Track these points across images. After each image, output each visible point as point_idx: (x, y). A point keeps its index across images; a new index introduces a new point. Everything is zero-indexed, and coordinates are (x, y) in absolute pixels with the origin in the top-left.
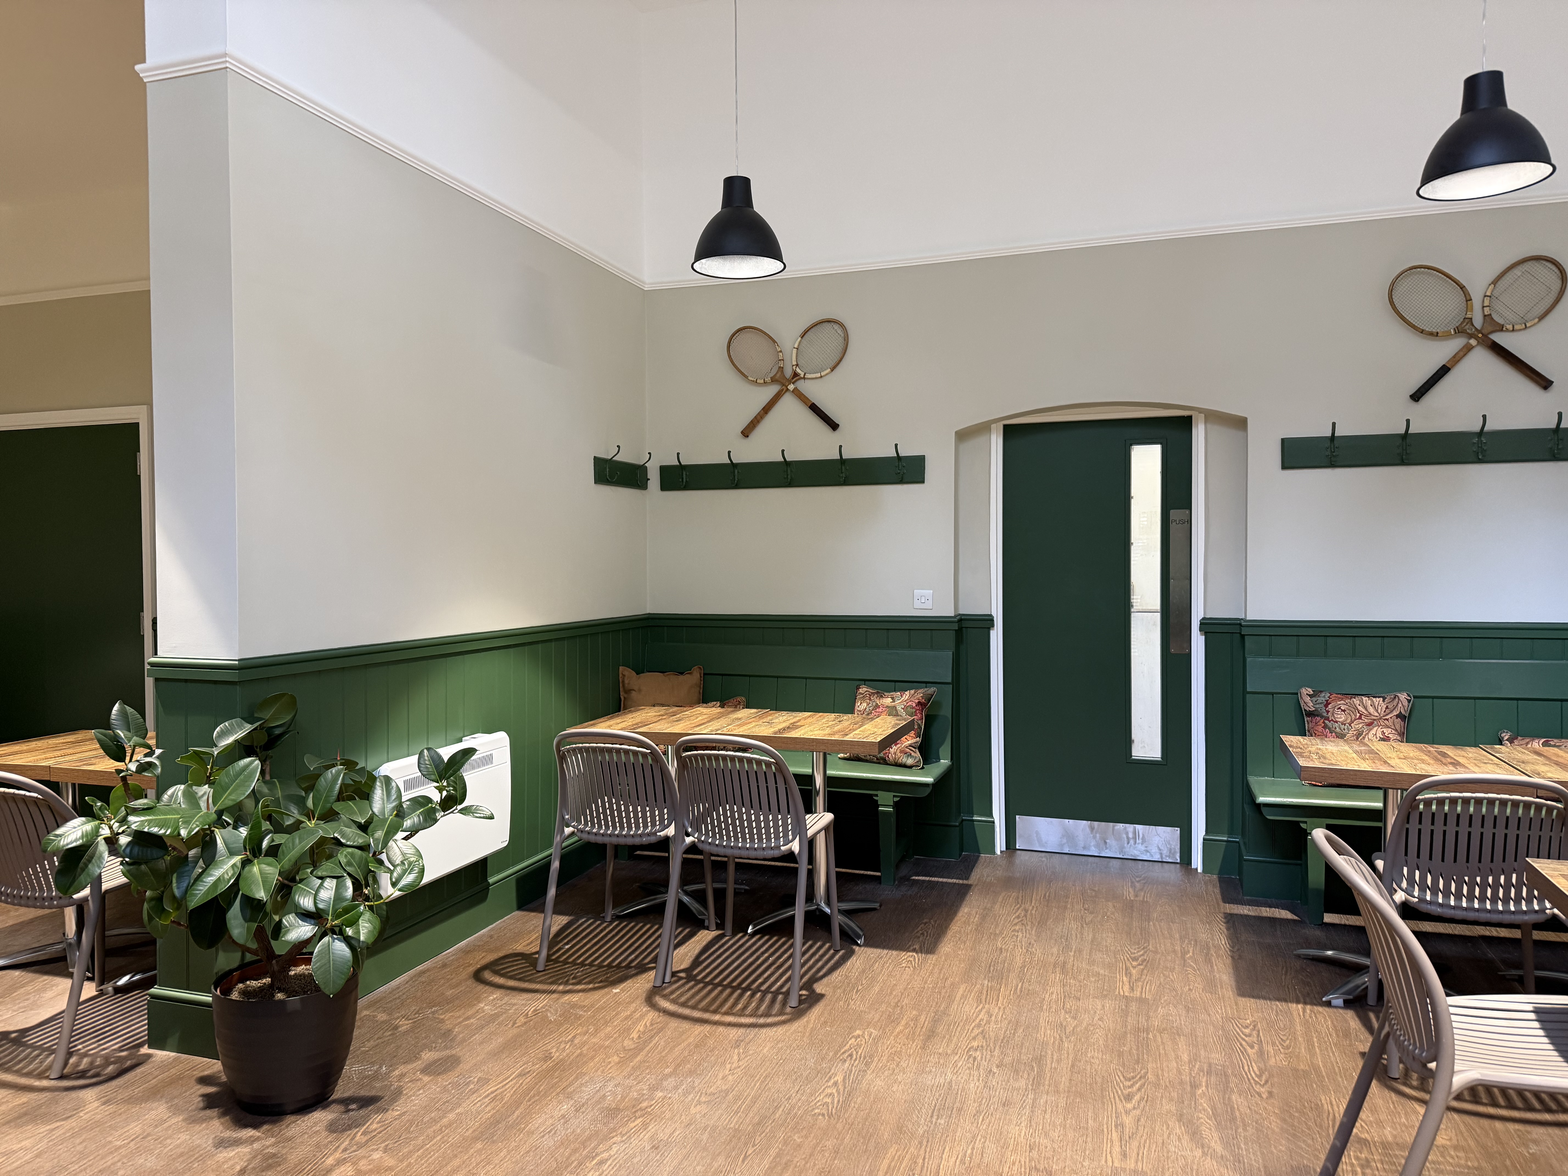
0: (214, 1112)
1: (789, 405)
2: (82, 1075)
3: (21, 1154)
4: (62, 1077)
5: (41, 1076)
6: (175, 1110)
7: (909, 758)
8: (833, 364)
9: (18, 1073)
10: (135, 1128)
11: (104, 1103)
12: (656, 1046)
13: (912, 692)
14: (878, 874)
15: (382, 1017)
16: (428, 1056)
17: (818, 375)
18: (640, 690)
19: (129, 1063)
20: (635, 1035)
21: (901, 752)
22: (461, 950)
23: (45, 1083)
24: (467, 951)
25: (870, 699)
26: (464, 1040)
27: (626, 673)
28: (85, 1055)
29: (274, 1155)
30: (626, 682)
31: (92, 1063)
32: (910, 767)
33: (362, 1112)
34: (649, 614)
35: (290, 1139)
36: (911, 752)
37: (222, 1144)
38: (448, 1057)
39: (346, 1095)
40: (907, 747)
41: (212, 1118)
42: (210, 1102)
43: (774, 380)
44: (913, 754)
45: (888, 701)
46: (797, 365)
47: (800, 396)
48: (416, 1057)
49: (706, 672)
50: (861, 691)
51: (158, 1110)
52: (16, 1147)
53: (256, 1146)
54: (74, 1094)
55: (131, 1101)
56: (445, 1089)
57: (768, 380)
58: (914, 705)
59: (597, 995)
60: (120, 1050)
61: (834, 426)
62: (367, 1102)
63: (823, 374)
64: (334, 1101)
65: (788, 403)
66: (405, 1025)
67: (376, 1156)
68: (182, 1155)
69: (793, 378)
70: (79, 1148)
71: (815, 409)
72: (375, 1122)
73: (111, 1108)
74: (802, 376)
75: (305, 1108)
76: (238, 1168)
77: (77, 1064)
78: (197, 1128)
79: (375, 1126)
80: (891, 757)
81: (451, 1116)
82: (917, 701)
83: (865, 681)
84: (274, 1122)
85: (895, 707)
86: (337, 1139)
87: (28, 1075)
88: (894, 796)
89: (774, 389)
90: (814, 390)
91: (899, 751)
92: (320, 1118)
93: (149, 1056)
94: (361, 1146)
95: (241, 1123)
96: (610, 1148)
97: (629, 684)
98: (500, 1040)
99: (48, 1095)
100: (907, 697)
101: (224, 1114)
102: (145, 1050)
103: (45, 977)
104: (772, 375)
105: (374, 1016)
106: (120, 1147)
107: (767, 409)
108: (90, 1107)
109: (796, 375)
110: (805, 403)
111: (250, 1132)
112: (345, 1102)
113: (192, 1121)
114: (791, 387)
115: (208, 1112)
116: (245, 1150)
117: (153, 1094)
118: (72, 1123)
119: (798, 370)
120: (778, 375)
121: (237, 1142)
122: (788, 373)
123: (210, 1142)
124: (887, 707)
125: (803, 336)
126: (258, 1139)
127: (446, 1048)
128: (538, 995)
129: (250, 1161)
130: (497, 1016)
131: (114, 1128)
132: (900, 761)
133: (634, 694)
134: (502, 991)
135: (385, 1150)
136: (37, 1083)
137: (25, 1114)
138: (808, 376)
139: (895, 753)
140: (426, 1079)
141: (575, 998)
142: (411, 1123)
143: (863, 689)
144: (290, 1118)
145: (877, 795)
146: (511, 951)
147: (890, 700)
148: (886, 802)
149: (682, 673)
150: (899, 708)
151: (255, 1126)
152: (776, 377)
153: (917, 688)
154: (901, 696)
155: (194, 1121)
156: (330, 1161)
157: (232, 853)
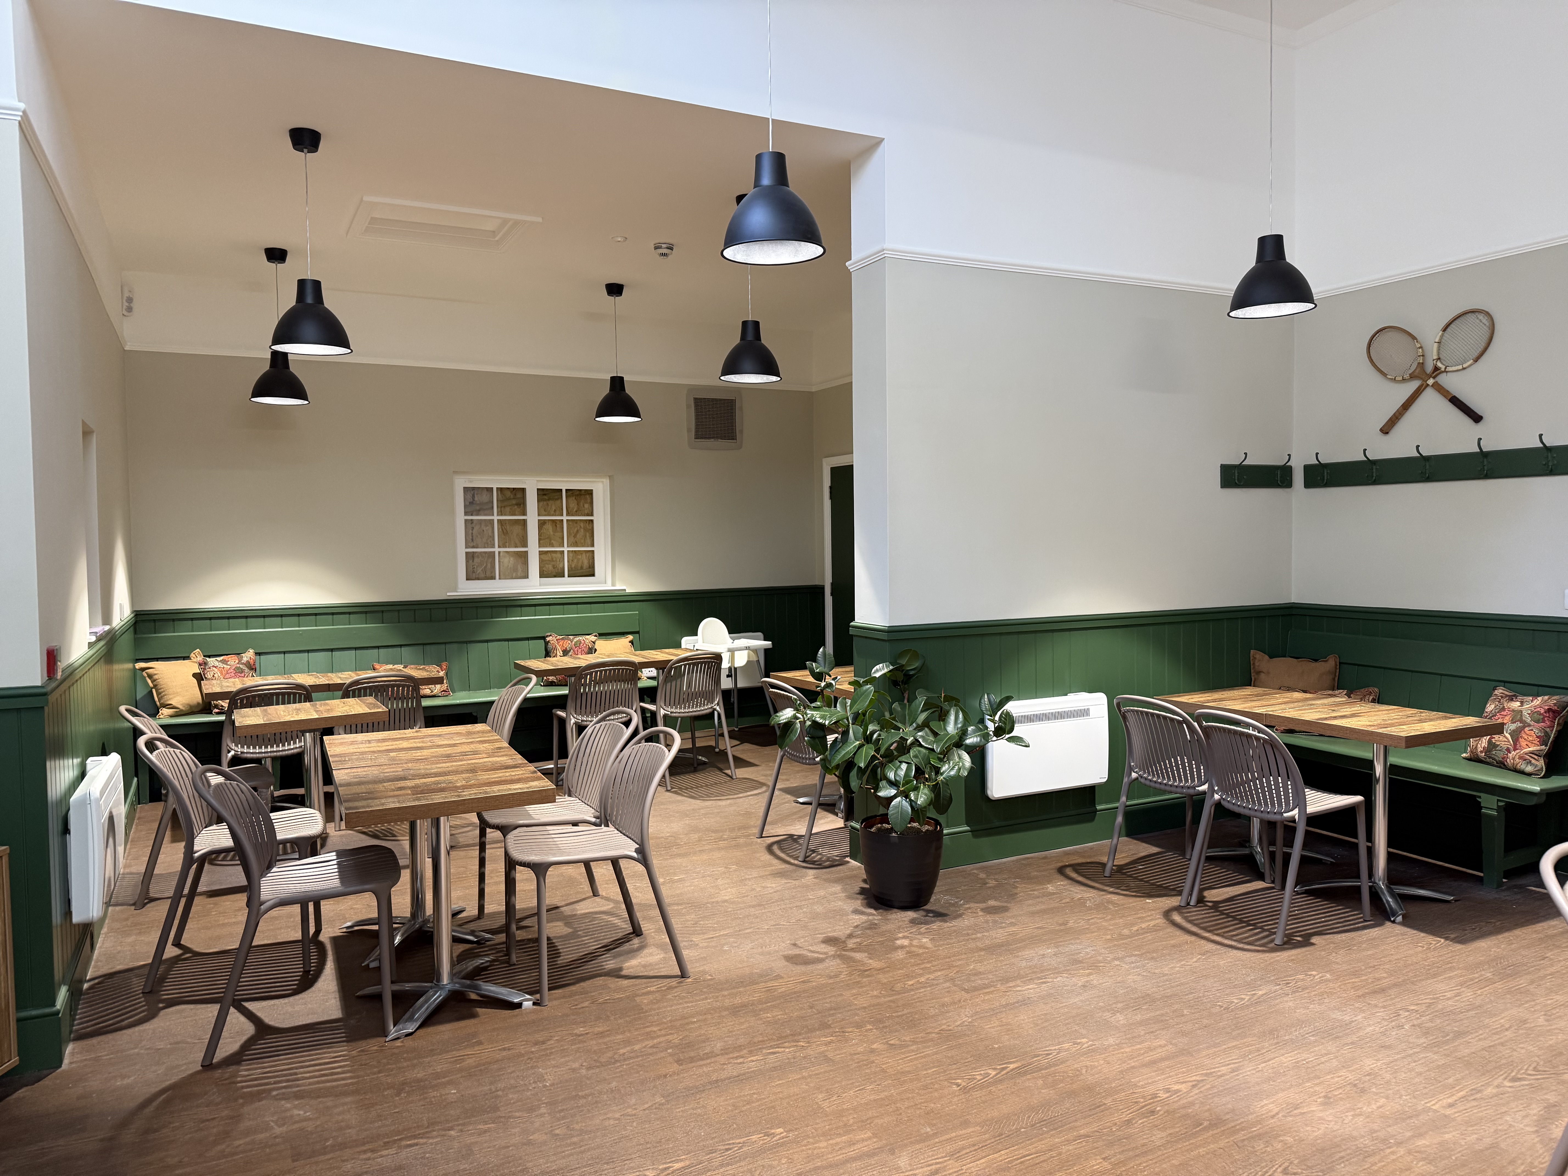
0: (861, 897)
1: (1430, 400)
2: (813, 863)
3: (769, 889)
4: (804, 861)
5: (796, 858)
6: (844, 890)
7: (1529, 765)
8: (1476, 354)
9: (788, 855)
10: (822, 893)
11: (815, 878)
12: (1144, 938)
13: (1546, 697)
14: (1482, 875)
15: (982, 875)
16: (992, 903)
17: (1460, 367)
18: (1268, 673)
19: (837, 863)
20: (1135, 928)
21: (1520, 758)
22: (1064, 851)
23: (796, 862)
24: (1067, 854)
25: (1499, 702)
26: (1020, 901)
27: (1257, 656)
28: (820, 854)
29: (876, 924)
30: (1257, 664)
31: (820, 858)
32: (1529, 775)
33: (935, 919)
34: (1294, 603)
35: (888, 920)
36: (1531, 759)
37: (856, 912)
38: (1003, 907)
39: (932, 909)
40: (1526, 754)
41: (858, 899)
42: (863, 891)
43: (1413, 377)
44: (1533, 761)
45: (1516, 705)
46: (1439, 359)
47: (1440, 389)
48: (984, 901)
49: (1341, 661)
50: (1496, 692)
51: (837, 888)
52: (769, 885)
53: (870, 917)
54: (804, 870)
55: (826, 880)
56: (987, 922)
57: (1407, 376)
58: (1542, 711)
59: (1132, 900)
60: (837, 856)
61: (1476, 418)
62: (940, 915)
63: (1465, 366)
64: (923, 910)
65: (1430, 397)
66: (992, 883)
67: (924, 940)
68: (834, 911)
69: (1433, 373)
70: (794, 894)
71: (1456, 402)
72: (936, 925)
73: (817, 881)
74: (1443, 369)
75: (905, 908)
76: (856, 924)
77: (814, 857)
78: (849, 901)
79: (935, 927)
80: (1509, 762)
81: (979, 935)
82: (1546, 708)
83: (1505, 683)
84: (886, 910)
85: (1521, 711)
86: (911, 927)
87: (791, 857)
88: (1498, 800)
89: (1415, 385)
90: (1453, 382)
91: (1517, 757)
92: (911, 914)
93: (848, 862)
94: (920, 934)
95: (870, 905)
96: (1057, 978)
97: (1258, 666)
98: (1043, 907)
99: (794, 867)
100: (1538, 703)
101: (865, 899)
102: (848, 859)
103: (825, 813)
104: (1410, 371)
105: (978, 874)
106: (810, 899)
107: (1407, 405)
108: (808, 878)
109: (1436, 369)
110: (1445, 397)
111: (872, 911)
112: (928, 911)
113: (849, 897)
114: (1431, 381)
115: (858, 896)
116: (864, 918)
117: (837, 881)
118: (797, 883)
119: (1439, 364)
120: (1417, 371)
121: (863, 913)
122: (1429, 368)
123: (851, 909)
124: (1513, 711)
125: (1445, 329)
126: (874, 915)
127: (1006, 902)
128: (1091, 890)
129: (863, 923)
130: (1054, 894)
131: (812, 890)
132: (1518, 767)
133: (1262, 676)
134: (1070, 882)
135: (931, 940)
136: (792, 861)
137: (780, 873)
138: (1449, 369)
139: (1513, 759)
140: (981, 913)
141: (1114, 898)
142: (955, 931)
143: (1499, 691)
144: (896, 910)
145: (1480, 797)
146: (1098, 861)
147: (1518, 704)
148: (1490, 805)
149: (1316, 660)
150: (1525, 713)
151: (876, 909)
152: (1415, 374)
153: (1552, 694)
154: (1532, 701)
155: (849, 898)
156: (900, 935)
157: (856, 740)
